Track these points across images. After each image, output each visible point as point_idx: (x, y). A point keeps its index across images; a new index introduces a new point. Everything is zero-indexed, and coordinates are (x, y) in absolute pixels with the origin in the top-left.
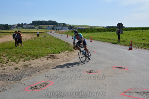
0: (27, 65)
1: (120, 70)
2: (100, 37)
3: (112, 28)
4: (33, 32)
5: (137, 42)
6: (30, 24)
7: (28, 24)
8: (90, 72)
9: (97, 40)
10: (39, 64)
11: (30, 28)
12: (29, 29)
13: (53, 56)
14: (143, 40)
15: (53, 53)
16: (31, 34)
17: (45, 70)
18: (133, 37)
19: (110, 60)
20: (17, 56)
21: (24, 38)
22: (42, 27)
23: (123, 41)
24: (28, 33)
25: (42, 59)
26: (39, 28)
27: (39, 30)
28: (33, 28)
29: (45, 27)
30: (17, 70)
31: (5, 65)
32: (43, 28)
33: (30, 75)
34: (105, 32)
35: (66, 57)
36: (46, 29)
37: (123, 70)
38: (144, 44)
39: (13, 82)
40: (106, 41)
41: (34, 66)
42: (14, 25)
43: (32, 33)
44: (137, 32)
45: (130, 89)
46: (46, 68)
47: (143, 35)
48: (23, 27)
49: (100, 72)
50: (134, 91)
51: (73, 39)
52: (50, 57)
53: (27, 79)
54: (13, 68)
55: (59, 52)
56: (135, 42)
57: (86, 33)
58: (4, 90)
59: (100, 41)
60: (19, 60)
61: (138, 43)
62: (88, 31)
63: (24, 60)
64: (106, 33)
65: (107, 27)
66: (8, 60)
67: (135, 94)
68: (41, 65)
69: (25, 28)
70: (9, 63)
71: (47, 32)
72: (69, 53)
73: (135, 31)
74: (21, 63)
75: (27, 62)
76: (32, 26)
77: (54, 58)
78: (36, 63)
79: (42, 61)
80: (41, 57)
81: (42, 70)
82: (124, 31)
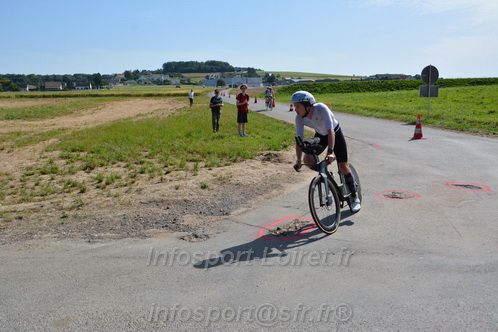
0: (224, 178)
1: (470, 191)
2: (365, 105)
3: (390, 82)
4: (172, 92)
5: (476, 118)
6: (158, 72)
7: (153, 72)
8: (394, 197)
9: (360, 114)
10: (252, 175)
11: (158, 83)
12: (156, 86)
13: (276, 155)
14: (491, 112)
15: (270, 149)
16: (168, 99)
17: (275, 192)
18: (458, 104)
19: (430, 166)
20: (177, 156)
21: (157, 110)
22: (189, 80)
23: (435, 117)
24: (159, 95)
25: (252, 164)
26: (183, 83)
27: (182, 86)
28: (166, 83)
29: (198, 80)
30: (207, 189)
31: (167, 177)
32: (193, 81)
33: (243, 202)
34: (370, 91)
36: (201, 84)
37: (477, 191)
39: (214, 218)
40: (387, 118)
41: (240, 179)
42: (116, 75)
43: (169, 95)
44: (466, 91)
46: (278, 187)
47: (485, 101)
48: (140, 81)
49: (420, 196)
51: (291, 110)
52: (268, 160)
53: (245, 212)
54: (195, 186)
55: (285, 147)
56: (470, 118)
58: (208, 237)
59: (371, 116)
60: (196, 168)
61: (480, 123)
62: (325, 88)
63: (206, 166)
64: (377, 94)
65: (371, 78)
66: (166, 166)
68: (260, 179)
69: (146, 83)
70: (173, 173)
71: (207, 92)
73: (459, 88)
74: (205, 176)
75: (215, 170)
76: (163, 78)
77: (279, 161)
78: (242, 173)
79: (253, 168)
80: (244, 158)
81: (266, 191)
82: (440, 89)
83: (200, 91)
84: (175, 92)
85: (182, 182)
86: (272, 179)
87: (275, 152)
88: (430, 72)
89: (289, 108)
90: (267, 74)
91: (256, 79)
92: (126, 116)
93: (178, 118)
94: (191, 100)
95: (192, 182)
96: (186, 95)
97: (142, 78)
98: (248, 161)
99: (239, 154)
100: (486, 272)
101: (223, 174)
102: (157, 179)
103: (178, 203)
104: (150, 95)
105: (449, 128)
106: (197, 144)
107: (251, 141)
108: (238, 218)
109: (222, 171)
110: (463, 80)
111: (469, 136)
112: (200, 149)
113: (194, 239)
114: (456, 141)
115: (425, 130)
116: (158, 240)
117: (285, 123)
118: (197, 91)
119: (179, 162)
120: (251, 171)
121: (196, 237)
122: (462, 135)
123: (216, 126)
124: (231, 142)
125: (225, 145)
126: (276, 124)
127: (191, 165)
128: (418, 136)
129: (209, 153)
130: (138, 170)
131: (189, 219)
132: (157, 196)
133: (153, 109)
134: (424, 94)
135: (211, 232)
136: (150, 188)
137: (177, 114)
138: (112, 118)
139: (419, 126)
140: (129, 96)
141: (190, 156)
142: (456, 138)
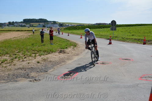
0: (46, 59)
1: (127, 61)
3: (101, 26)
5: (128, 37)
6: (21, 22)
7: (19, 22)
8: (103, 64)
10: (55, 58)
11: (22, 26)
13: (63, 51)
14: (133, 35)
15: (61, 49)
16: (25, 32)
17: (63, 63)
18: (123, 33)
19: (114, 53)
20: (29, 52)
21: (21, 36)
22: (33, 25)
24: (22, 31)
25: (55, 54)
26: (30, 26)
27: (30, 27)
28: (24, 26)
29: (36, 25)
30: (39, 63)
31: (25, 59)
32: (34, 25)
33: (52, 67)
34: (95, 28)
35: (74, 52)
36: (37, 26)
37: (129, 61)
38: (135, 39)
39: (42, 73)
40: (100, 37)
41: (51, 59)
42: (5, 23)
43: (25, 30)
44: (125, 29)
45: (144, 75)
46: (63, 62)
47: (131, 32)
48: (15, 25)
49: (111, 63)
50: (147, 76)
52: (61, 52)
53: (53, 71)
54: (35, 62)
55: (67, 48)
56: (126, 37)
57: (77, 30)
58: (40, 80)
60: (35, 56)
61: (129, 39)
62: (80, 28)
64: (97, 30)
65: (95, 24)
66: (24, 56)
67: (149, 78)
68: (58, 59)
69: (17, 26)
70: (27, 58)
72: (75, 48)
73: (123, 28)
74: (39, 58)
75: (42, 56)
76: (23, 24)
77: (65, 53)
78: (52, 57)
79: (56, 55)
80: (52, 52)
81: (60, 63)
82: (117, 28)
83: (37, 29)
84: (28, 29)
85: (30, 61)
86: (62, 59)
87: (63, 50)
88: (114, 22)
89: (68, 35)
90: (60, 23)
91: (56, 25)
92: (10, 38)
93: (29, 38)
94: (33, 32)
95: (34, 61)
96: (32, 30)
97: (15, 24)
98: (54, 53)
99: (51, 51)
100: (133, 87)
101: (45, 58)
102: (21, 60)
103: (29, 68)
104: (19, 31)
105: (120, 40)
106: (36, 48)
107: (55, 46)
108: (51, 73)
109: (45, 57)
110: (124, 25)
111: (126, 43)
112: (37, 49)
113: (35, 81)
114: (122, 45)
115: (112, 41)
116: (22, 82)
117: (66, 40)
118: (35, 29)
119: (29, 54)
120: (55, 56)
121: (36, 80)
122: (124, 43)
123: (42, 41)
124: (48, 47)
125: (45, 48)
126: (63, 40)
127: (34, 55)
128: (110, 43)
129: (40, 51)
130: (14, 57)
131: (33, 74)
132: (21, 66)
133: (20, 35)
134: (112, 29)
135: (41, 78)
136: (18, 64)
137: (29, 37)
138: (4, 39)
139: (110, 40)
140: (10, 31)
141: (33, 52)
142: (122, 44)
